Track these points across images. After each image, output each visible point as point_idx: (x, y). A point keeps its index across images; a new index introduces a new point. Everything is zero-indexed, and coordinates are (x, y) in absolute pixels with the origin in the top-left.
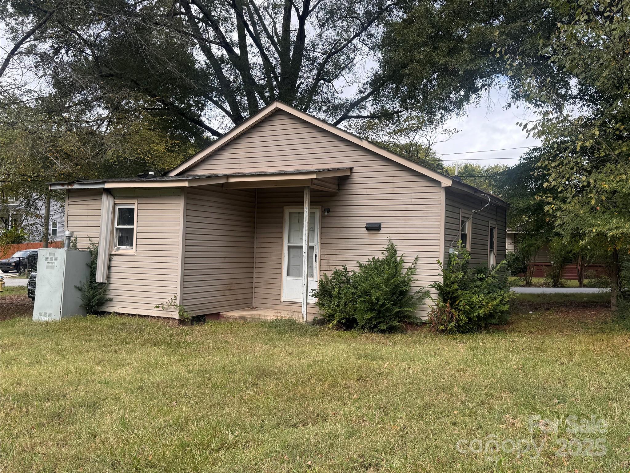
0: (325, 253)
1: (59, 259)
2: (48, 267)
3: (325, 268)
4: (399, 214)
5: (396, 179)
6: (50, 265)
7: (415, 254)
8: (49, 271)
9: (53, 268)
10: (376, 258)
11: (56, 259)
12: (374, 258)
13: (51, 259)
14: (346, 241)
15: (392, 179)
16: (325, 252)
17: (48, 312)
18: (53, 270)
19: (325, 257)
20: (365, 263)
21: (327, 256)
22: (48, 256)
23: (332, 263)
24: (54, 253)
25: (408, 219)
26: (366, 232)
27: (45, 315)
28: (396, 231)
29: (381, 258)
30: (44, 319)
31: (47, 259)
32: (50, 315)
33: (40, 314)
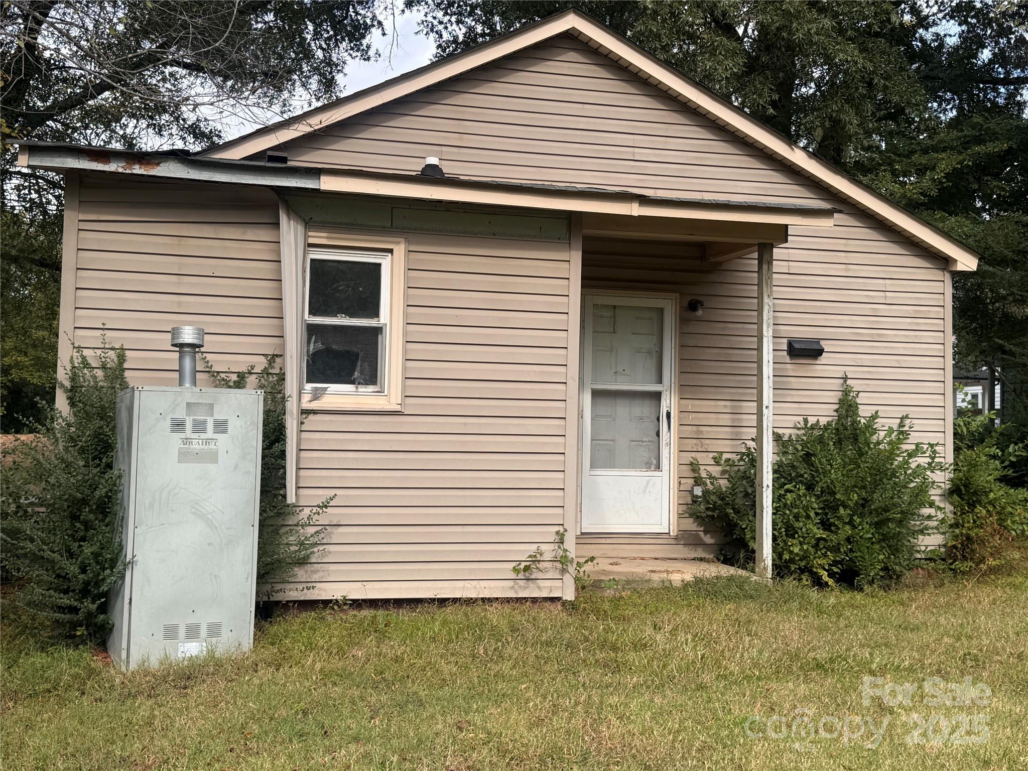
0: (690, 409)
1: (234, 425)
2: (184, 456)
3: (690, 444)
4: (858, 321)
5: (853, 245)
6: (196, 446)
7: (901, 412)
8: (194, 468)
9: (213, 457)
10: (812, 420)
11: (221, 427)
12: (806, 421)
13: (200, 427)
14: (740, 381)
15: (846, 245)
16: (690, 405)
17: (204, 619)
18: (212, 467)
19: (691, 418)
20: (787, 432)
21: (694, 415)
22: (181, 414)
23: (708, 432)
24: (211, 406)
25: (879, 335)
26: (788, 359)
27: (193, 632)
28: (853, 360)
29: (823, 421)
30: (192, 649)
31: (178, 426)
32: (214, 630)
33: (171, 632)
